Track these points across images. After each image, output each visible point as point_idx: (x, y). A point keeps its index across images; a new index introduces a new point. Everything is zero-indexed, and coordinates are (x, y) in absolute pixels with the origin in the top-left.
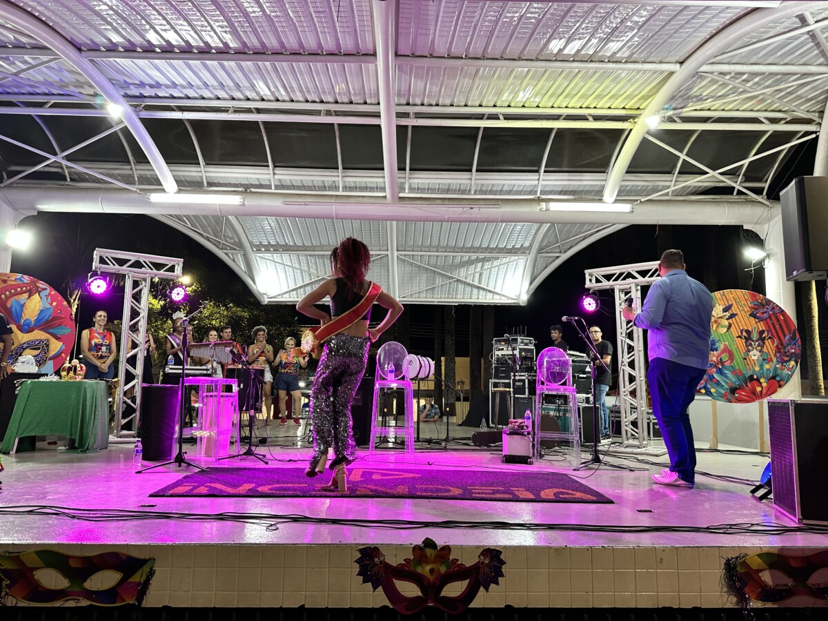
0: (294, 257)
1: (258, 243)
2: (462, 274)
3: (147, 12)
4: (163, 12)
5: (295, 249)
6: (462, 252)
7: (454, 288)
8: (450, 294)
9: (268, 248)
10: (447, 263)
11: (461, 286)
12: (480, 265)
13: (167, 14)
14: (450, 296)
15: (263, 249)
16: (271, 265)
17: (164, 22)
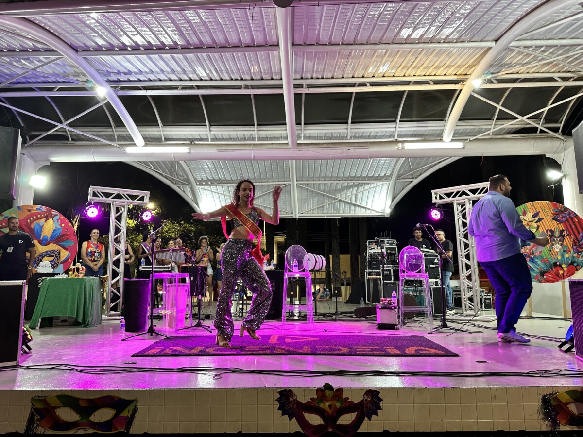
0: (225, 188)
1: (200, 179)
2: (343, 196)
3: (122, 23)
4: (132, 23)
5: (225, 182)
6: (342, 180)
7: (337, 206)
8: (335, 210)
9: (207, 182)
10: (332, 189)
11: (342, 205)
12: (355, 189)
13: (135, 24)
14: (335, 212)
15: (204, 183)
16: (209, 194)
17: (133, 30)
